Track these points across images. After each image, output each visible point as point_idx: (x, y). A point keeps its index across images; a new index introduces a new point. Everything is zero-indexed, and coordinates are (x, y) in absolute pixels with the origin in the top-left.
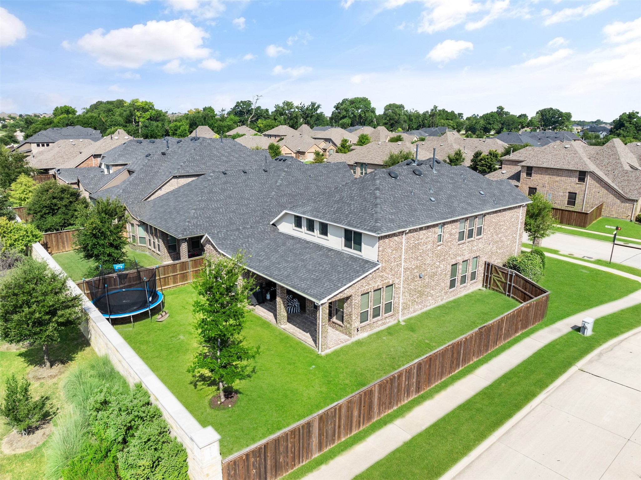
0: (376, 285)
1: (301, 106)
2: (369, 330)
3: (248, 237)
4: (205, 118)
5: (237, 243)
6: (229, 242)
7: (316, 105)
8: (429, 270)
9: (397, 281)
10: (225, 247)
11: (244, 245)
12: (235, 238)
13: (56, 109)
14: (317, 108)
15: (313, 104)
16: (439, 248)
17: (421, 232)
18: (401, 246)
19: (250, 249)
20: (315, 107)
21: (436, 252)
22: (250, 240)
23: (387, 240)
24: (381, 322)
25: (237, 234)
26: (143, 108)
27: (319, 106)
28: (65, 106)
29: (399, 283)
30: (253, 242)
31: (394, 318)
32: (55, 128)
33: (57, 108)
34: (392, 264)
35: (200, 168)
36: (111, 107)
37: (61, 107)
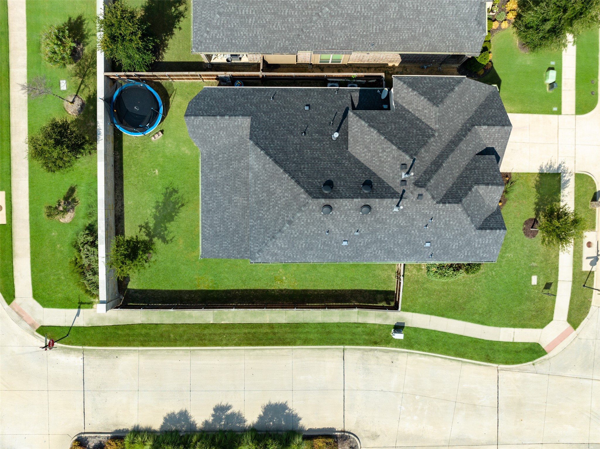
3: (221, 129)
5: (208, 134)
6: (200, 131)
10: (195, 136)
11: (213, 137)
12: (208, 128)
19: (217, 143)
22: (221, 133)
25: (212, 124)
30: (223, 135)
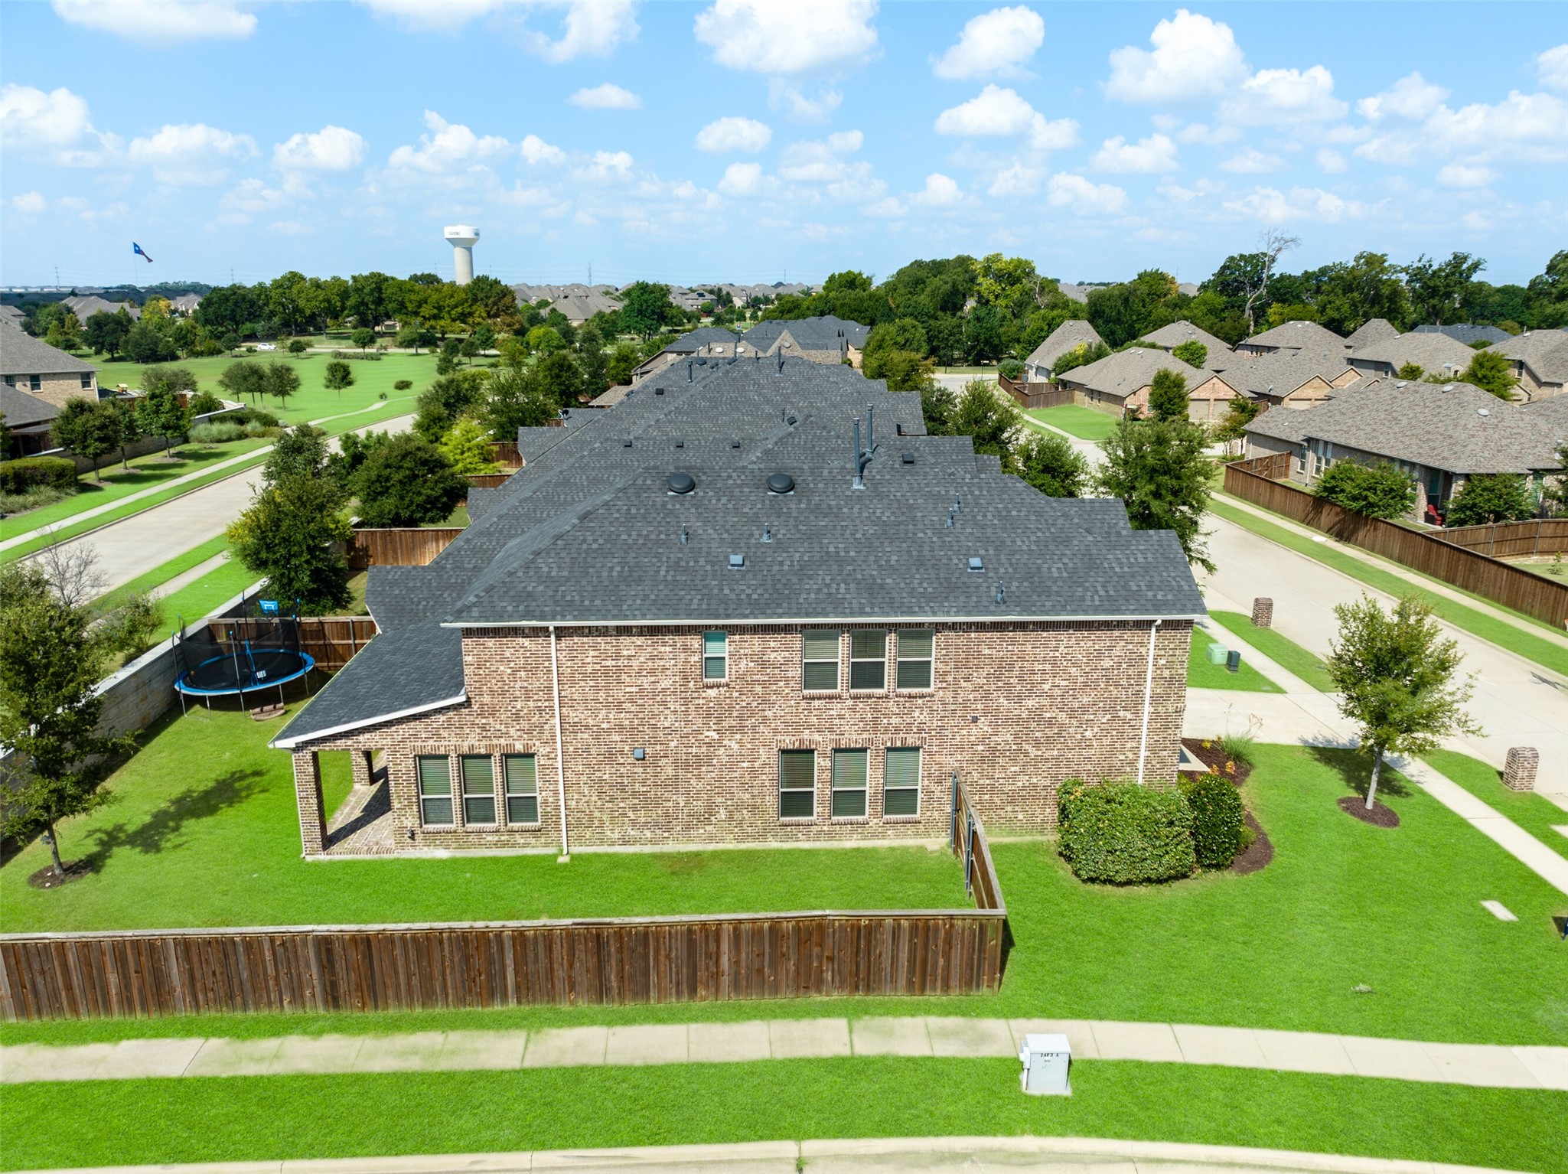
0: (466, 744)
1: (1420, 265)
2: (454, 845)
4: (1127, 300)
7: (1470, 262)
8: (672, 744)
9: (542, 750)
13: (832, 278)
14: (1469, 269)
15: (1459, 259)
16: (713, 693)
17: (626, 640)
18: (546, 664)
20: (1465, 266)
21: (701, 701)
23: (491, 643)
24: (496, 838)
26: (1010, 275)
27: (1475, 267)
28: (849, 273)
29: (552, 756)
31: (543, 840)
32: (774, 321)
33: (833, 276)
34: (519, 705)
35: (700, 427)
36: (922, 274)
37: (840, 275)
